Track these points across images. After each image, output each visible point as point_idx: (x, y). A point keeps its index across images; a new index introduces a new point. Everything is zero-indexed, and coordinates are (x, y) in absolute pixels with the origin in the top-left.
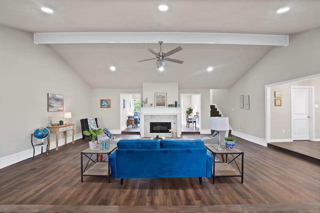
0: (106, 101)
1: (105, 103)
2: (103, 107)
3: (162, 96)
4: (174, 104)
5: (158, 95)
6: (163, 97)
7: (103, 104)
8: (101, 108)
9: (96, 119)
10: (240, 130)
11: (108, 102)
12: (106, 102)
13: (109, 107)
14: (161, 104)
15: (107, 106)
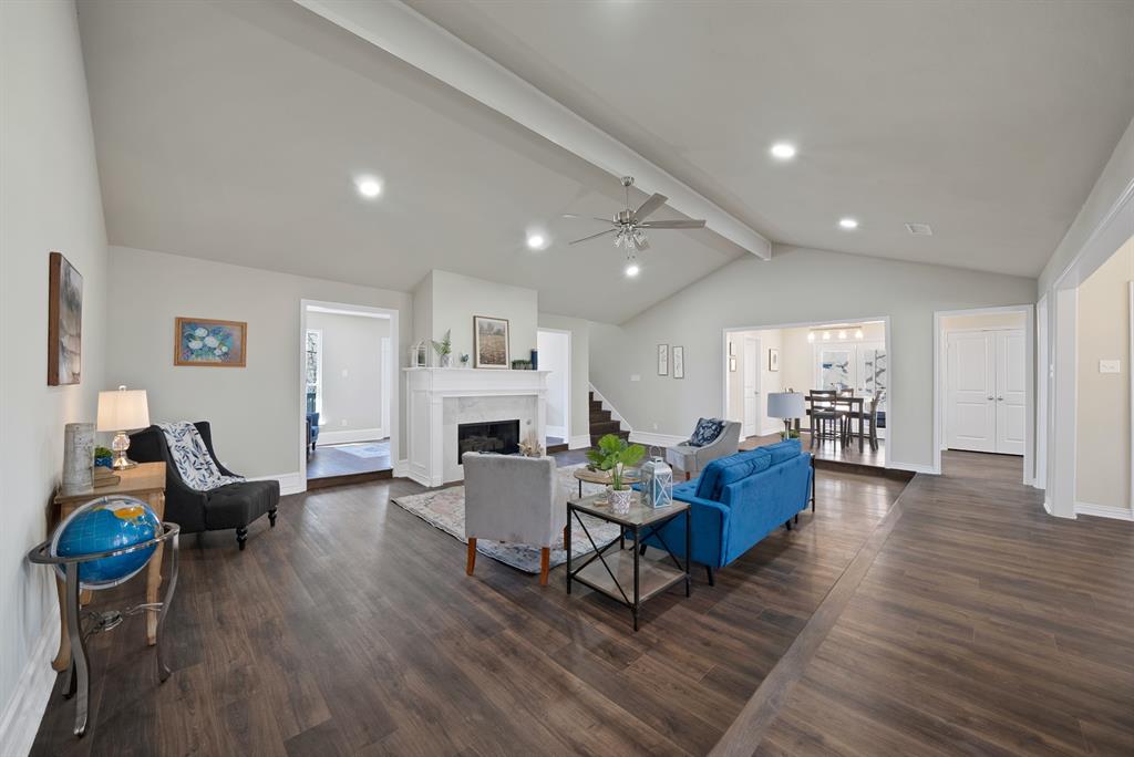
0: (215, 327)
1: (212, 342)
2: (193, 358)
3: (495, 329)
4: (527, 358)
5: (486, 326)
6: (499, 333)
7: (195, 345)
8: (178, 363)
9: (203, 428)
10: (656, 427)
11: (227, 336)
12: (214, 333)
13: (235, 358)
14: (493, 358)
15: (226, 354)
